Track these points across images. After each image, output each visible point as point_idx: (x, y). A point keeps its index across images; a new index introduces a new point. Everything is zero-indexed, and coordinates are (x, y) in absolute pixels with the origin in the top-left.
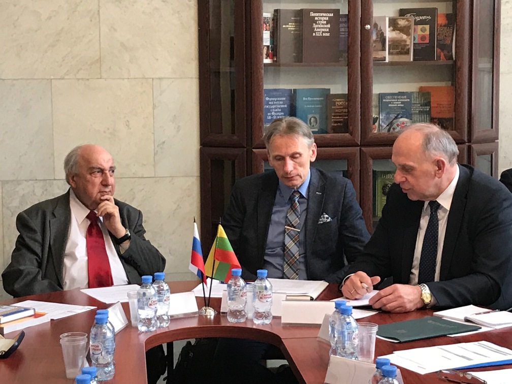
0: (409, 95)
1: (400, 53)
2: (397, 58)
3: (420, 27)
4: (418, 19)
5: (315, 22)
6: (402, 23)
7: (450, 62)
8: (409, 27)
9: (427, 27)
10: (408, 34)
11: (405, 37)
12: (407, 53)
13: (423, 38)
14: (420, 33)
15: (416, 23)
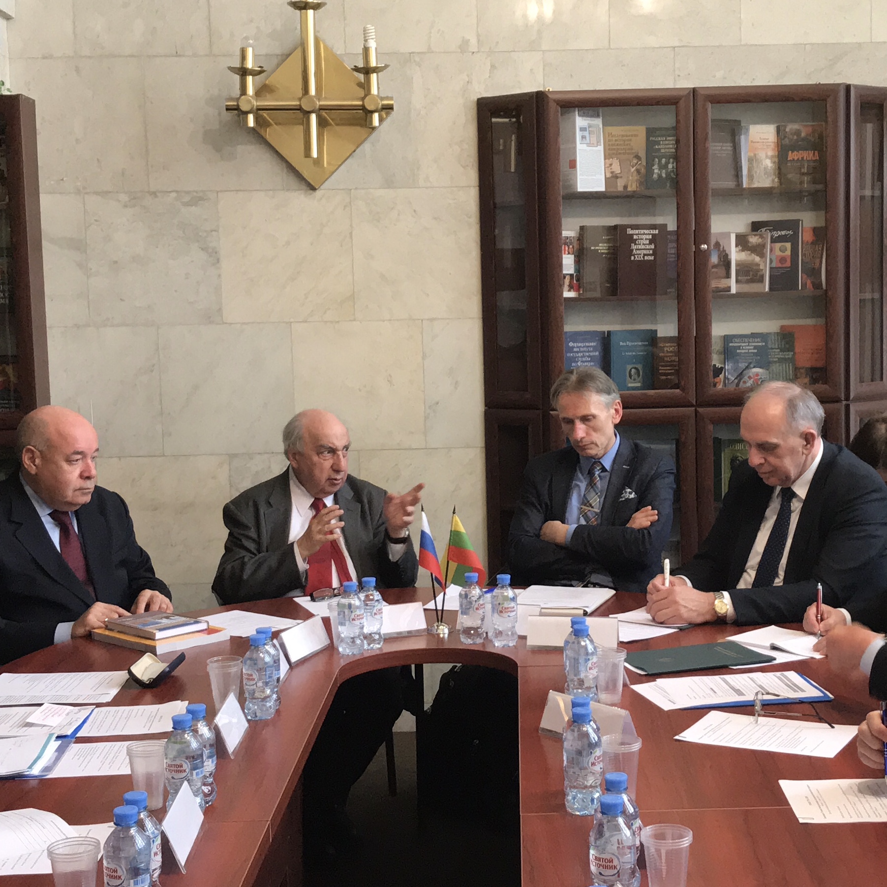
0: (762, 336)
1: (752, 281)
2: (748, 288)
3: (778, 245)
4: (776, 234)
5: (634, 241)
6: (754, 240)
7: (818, 292)
8: (763, 246)
9: (788, 245)
10: (762, 255)
11: (757, 259)
12: (761, 280)
13: (782, 260)
14: (778, 253)
15: (774, 240)
